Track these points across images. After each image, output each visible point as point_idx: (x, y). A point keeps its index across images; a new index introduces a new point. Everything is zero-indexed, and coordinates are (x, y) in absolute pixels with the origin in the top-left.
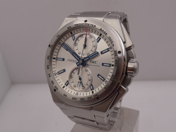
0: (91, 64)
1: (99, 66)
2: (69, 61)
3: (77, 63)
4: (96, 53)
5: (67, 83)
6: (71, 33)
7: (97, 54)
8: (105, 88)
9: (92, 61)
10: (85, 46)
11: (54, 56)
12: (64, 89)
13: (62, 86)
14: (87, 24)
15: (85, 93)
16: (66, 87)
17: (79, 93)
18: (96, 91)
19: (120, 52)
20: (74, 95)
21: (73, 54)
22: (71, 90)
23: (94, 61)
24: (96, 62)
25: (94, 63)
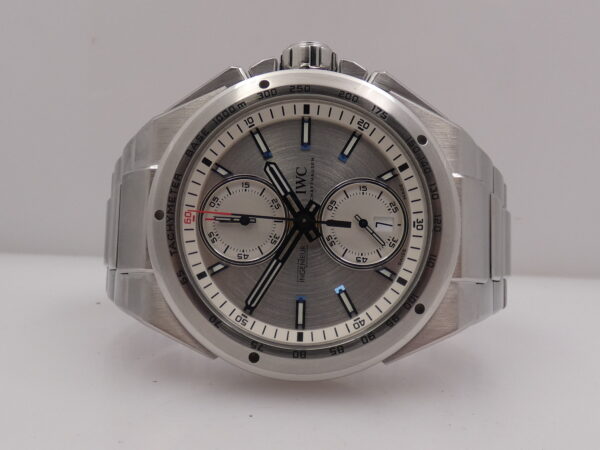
0: (307, 188)
1: (313, 159)
2: (303, 275)
3: (311, 239)
4: (268, 169)
5: (384, 272)
7: (273, 166)
9: (299, 185)
11: (293, 339)
12: (408, 277)
13: (401, 289)
14: (168, 206)
15: (411, 196)
16: (402, 274)
17: (414, 218)
18: (396, 155)
19: (264, 84)
20: (422, 233)
21: (280, 258)
22: (410, 253)
23: (298, 180)
24: (301, 171)
25: (303, 177)
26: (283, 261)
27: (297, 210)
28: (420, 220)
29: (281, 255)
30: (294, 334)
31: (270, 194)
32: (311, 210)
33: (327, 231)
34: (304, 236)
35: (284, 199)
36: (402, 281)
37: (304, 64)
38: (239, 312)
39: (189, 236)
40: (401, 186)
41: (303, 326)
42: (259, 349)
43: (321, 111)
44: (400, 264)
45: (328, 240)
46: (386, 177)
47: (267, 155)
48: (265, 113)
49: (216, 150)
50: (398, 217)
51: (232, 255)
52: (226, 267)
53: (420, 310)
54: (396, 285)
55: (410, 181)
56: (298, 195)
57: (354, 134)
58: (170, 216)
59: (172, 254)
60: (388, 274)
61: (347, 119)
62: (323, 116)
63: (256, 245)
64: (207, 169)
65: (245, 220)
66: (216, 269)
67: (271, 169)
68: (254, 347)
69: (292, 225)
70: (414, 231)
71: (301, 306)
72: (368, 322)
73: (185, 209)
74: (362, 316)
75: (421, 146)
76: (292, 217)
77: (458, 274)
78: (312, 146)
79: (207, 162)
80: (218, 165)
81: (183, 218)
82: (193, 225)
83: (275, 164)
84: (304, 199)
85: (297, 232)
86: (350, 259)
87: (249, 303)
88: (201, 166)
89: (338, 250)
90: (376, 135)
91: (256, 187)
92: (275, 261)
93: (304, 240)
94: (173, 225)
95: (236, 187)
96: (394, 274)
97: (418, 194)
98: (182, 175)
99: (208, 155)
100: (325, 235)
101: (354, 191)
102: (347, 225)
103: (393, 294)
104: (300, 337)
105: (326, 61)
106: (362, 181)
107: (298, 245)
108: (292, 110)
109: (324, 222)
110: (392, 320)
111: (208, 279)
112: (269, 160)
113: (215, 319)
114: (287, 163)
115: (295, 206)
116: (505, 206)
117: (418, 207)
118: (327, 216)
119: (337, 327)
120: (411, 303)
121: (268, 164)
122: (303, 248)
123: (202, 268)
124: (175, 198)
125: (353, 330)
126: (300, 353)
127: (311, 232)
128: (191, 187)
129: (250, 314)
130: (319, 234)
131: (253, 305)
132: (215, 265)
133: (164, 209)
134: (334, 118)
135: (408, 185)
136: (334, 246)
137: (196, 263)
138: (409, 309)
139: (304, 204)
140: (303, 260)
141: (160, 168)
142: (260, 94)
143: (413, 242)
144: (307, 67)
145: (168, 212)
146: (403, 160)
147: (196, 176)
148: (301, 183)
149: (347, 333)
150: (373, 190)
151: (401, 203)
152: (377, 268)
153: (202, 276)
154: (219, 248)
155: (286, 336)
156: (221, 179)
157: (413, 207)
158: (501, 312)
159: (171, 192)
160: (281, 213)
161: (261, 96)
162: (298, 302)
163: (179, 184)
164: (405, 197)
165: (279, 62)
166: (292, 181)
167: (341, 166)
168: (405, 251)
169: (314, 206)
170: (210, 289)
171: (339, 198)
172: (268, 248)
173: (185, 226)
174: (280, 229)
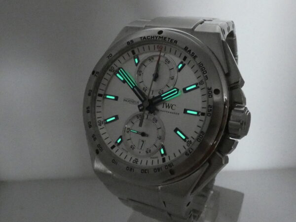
0: (165, 109)
2: (126, 101)
3: (139, 106)
4: (175, 89)
5: (120, 140)
6: (133, 53)
7: (176, 92)
8: (186, 154)
9: (167, 105)
10: (156, 77)
11: (100, 92)
12: (114, 150)
13: (110, 146)
14: (163, 37)
16: (117, 148)
18: (171, 158)
20: (131, 162)
21: (135, 89)
22: (125, 154)
23: (170, 105)
24: (174, 107)
25: (170, 108)
26: (133, 89)
28: (138, 162)
34: (141, 103)
36: (113, 147)
40: (156, 157)
41: (105, 98)
44: (122, 148)
46: (162, 151)
47: (184, 90)
52: (136, 64)
53: (97, 152)
54: (113, 144)
55: (157, 162)
57: (187, 138)
59: (141, 38)
64: (181, 58)
66: (136, 60)
67: (175, 91)
71: (113, 98)
72: (99, 127)
73: (163, 46)
74: (103, 125)
79: (185, 58)
81: (160, 45)
84: (160, 107)
85: (144, 100)
88: (183, 55)
92: (134, 85)
97: (149, 164)
99: (188, 59)
102: (141, 125)
103: (109, 142)
104: (100, 95)
110: (95, 138)
117: (143, 163)
121: (178, 90)
125: (98, 119)
128: (173, 50)
129: (114, 74)
135: (155, 160)
136: (136, 118)
143: (129, 157)
145: (160, 37)
146: (167, 160)
149: (97, 116)
155: (102, 89)
157: (145, 160)
159: (169, 38)
161: (210, 89)
162: (116, 97)
168: (127, 152)
171: (158, 124)
172: (142, 86)
173: (156, 46)
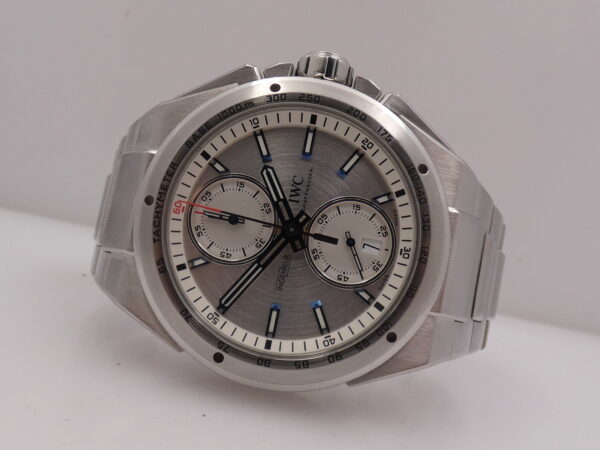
0: (301, 198)
1: (311, 170)
2: (282, 284)
4: (265, 173)
5: (363, 294)
7: (270, 170)
9: (293, 193)
11: (261, 346)
12: (386, 304)
13: (377, 314)
14: (160, 193)
15: (403, 223)
16: (380, 299)
17: (402, 245)
18: (394, 179)
19: (275, 87)
20: (408, 262)
21: (262, 263)
22: (392, 280)
23: (293, 188)
24: (297, 180)
25: (298, 186)
26: (264, 267)
27: (287, 218)
28: (408, 248)
29: (262, 260)
30: (263, 340)
31: (263, 198)
32: (301, 220)
33: (313, 244)
34: (289, 244)
35: (276, 205)
36: (379, 307)
37: (320, 74)
38: (212, 309)
39: (175, 225)
40: (395, 212)
41: (274, 335)
42: (224, 350)
43: (328, 123)
44: (381, 289)
45: (313, 253)
46: (381, 200)
47: (266, 159)
48: (272, 116)
49: (216, 145)
50: (386, 242)
51: (215, 252)
52: (207, 263)
53: (392, 338)
54: (372, 309)
55: (405, 208)
56: (290, 203)
57: (357, 152)
58: (159, 203)
59: (155, 241)
60: (366, 297)
61: (353, 135)
62: (329, 128)
63: (240, 246)
64: (204, 163)
65: (234, 219)
66: (197, 263)
67: (268, 174)
68: (220, 348)
69: (279, 232)
70: (399, 258)
71: (274, 314)
72: (338, 342)
73: (176, 198)
74: (334, 334)
75: (421, 175)
76: (280, 224)
77: (437, 308)
78: (312, 157)
79: (206, 155)
80: (216, 160)
81: (173, 207)
82: (181, 216)
83: (272, 169)
84: (295, 209)
85: (283, 240)
86: (332, 275)
87: (223, 302)
88: (199, 158)
89: (320, 265)
90: (378, 157)
91: (250, 188)
92: (256, 265)
93: (288, 250)
94: (161, 212)
95: (231, 185)
96: (373, 298)
97: (410, 222)
98: (178, 165)
99: (208, 149)
100: (311, 247)
101: (347, 208)
102: (334, 241)
103: (369, 318)
104: (268, 345)
105: (342, 74)
106: (355, 200)
107: (282, 254)
108: (299, 118)
109: (312, 235)
110: (362, 343)
111: (187, 272)
112: (267, 164)
113: (186, 314)
114: (285, 169)
115: (285, 214)
116: (500, 248)
117: (407, 236)
118: (316, 229)
119: (306, 341)
120: (384, 330)
121: (265, 167)
122: (286, 257)
123: (183, 260)
124: (168, 187)
125: (322, 347)
126: (265, 361)
127: (297, 242)
128: (186, 178)
129: (223, 313)
130: (305, 246)
131: (227, 305)
132: (197, 259)
133: (155, 196)
134: (340, 133)
135: (401, 212)
136: (318, 260)
137: (178, 253)
138: (380, 335)
139: (295, 213)
140: (284, 268)
141: (159, 153)
142: (270, 96)
143: (397, 269)
144: (322, 78)
145: (158, 199)
146: (400, 186)
147: (192, 168)
148: (296, 192)
149: (315, 349)
150: (367, 211)
151: (392, 228)
152: (357, 289)
153: (181, 267)
154: (203, 243)
155: (254, 341)
156: (217, 175)
157: (403, 235)
158: (479, 353)
159: (164, 179)
160: (271, 218)
161: (270, 98)
162: (272, 310)
163: (173, 173)
164: (397, 223)
165: (295, 67)
166: (287, 188)
167: (339, 181)
168: (387, 277)
169: (304, 217)
170: (187, 282)
171: (331, 212)
172: (252, 251)
173: (173, 215)
174: (267, 234)
